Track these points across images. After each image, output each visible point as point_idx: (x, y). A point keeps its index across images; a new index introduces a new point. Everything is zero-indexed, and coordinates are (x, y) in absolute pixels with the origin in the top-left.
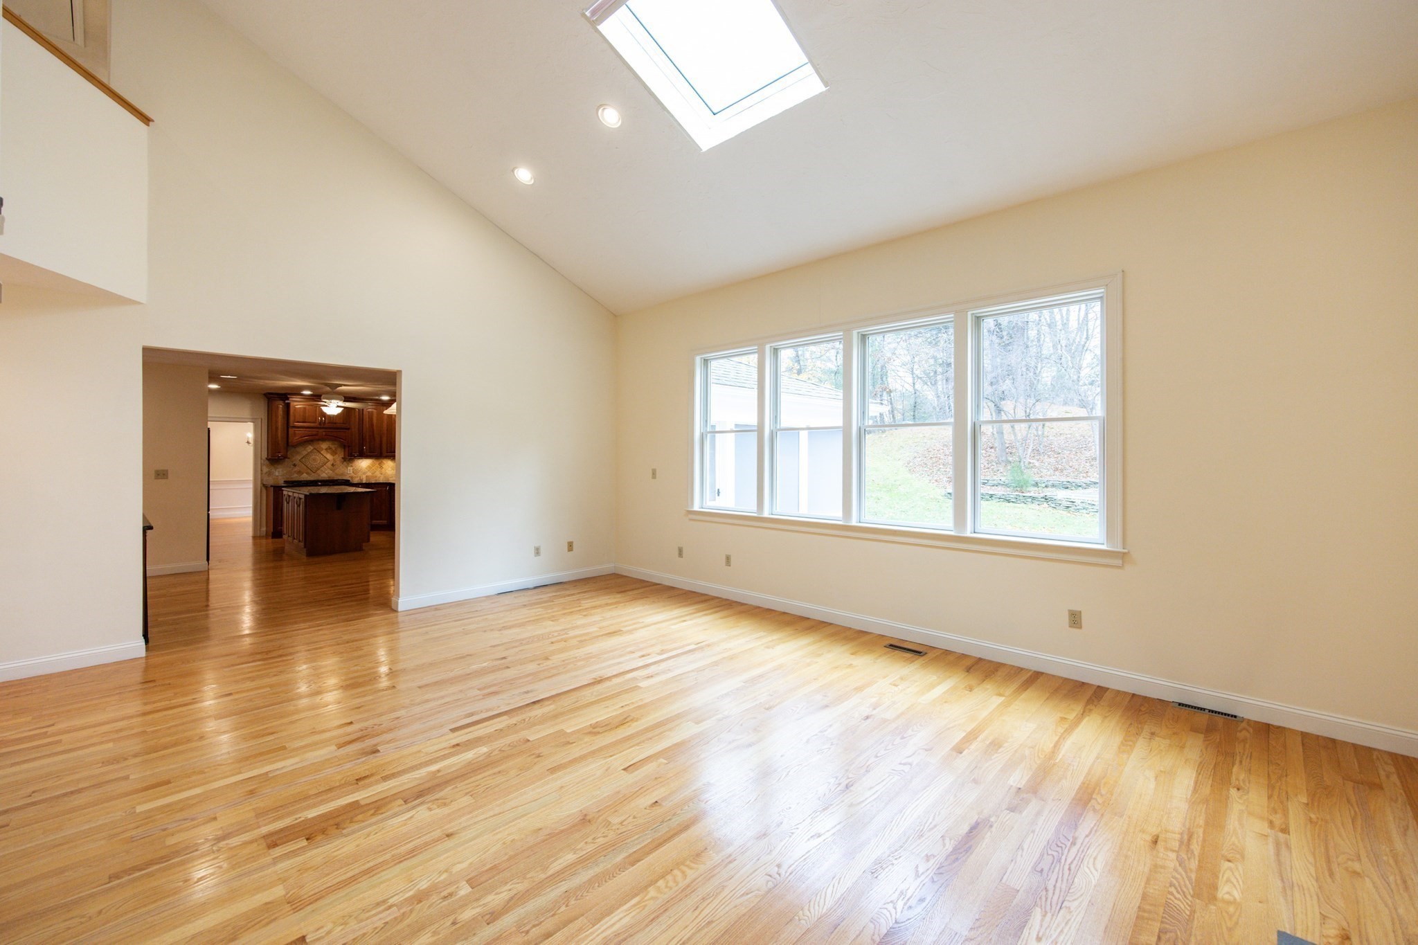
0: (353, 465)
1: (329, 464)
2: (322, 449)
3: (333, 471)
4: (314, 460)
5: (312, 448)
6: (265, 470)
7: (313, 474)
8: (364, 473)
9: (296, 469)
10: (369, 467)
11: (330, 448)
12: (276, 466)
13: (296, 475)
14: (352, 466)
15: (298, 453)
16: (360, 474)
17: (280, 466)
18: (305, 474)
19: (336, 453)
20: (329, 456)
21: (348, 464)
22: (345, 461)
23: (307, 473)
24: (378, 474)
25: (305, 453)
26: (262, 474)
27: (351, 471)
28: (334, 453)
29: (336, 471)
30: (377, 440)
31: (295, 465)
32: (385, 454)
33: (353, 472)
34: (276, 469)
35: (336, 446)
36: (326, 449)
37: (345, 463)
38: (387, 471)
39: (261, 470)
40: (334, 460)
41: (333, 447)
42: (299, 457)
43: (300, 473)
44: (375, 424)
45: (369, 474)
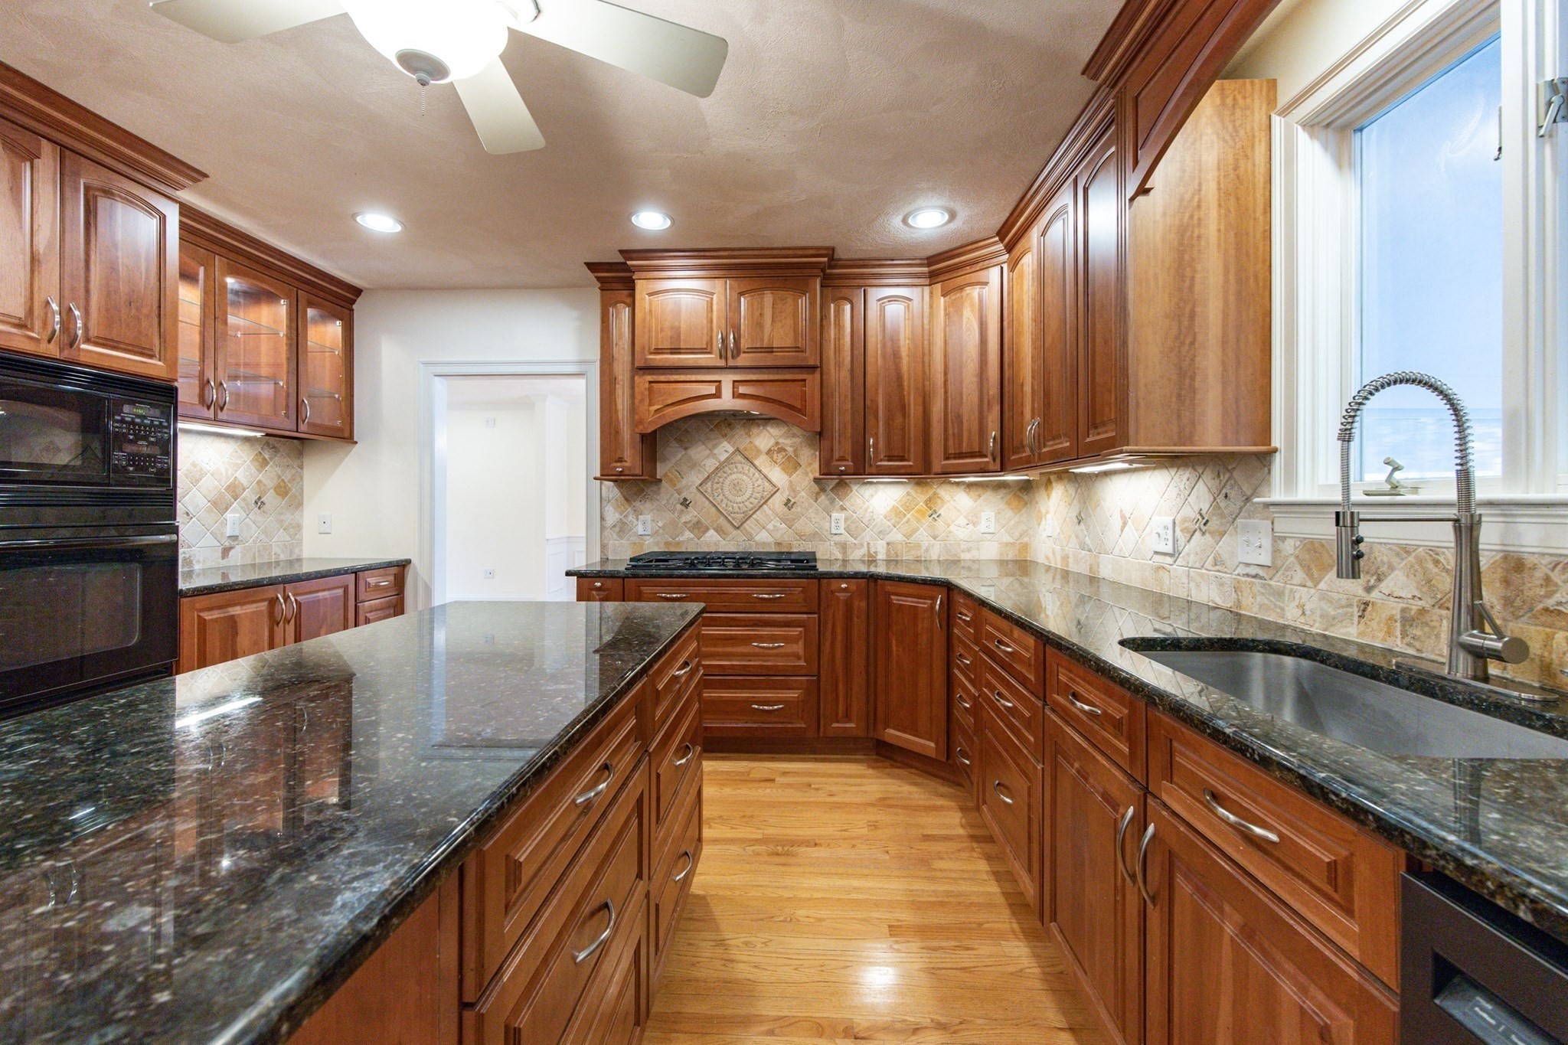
0: (847, 504)
1: (778, 501)
2: (758, 452)
3: (789, 523)
4: (737, 487)
5: (731, 449)
6: (612, 516)
7: (735, 532)
8: (881, 533)
9: (691, 515)
10: (897, 514)
11: (782, 450)
12: (637, 504)
13: (688, 535)
14: (843, 509)
15: (694, 465)
16: (867, 536)
17: (648, 505)
18: (712, 532)
19: (797, 465)
20: (777, 475)
21: (832, 501)
22: (823, 490)
23: (719, 530)
24: (922, 536)
25: (710, 465)
26: (603, 528)
27: (842, 525)
28: (792, 465)
29: (797, 525)
30: (914, 410)
31: (685, 503)
32: (938, 463)
33: (847, 530)
34: (638, 513)
35: (798, 440)
36: (769, 452)
37: (823, 497)
38: (952, 528)
39: (602, 518)
40: (792, 487)
41: (787, 443)
42: (694, 479)
43: (699, 527)
44: (904, 352)
45: (896, 536)
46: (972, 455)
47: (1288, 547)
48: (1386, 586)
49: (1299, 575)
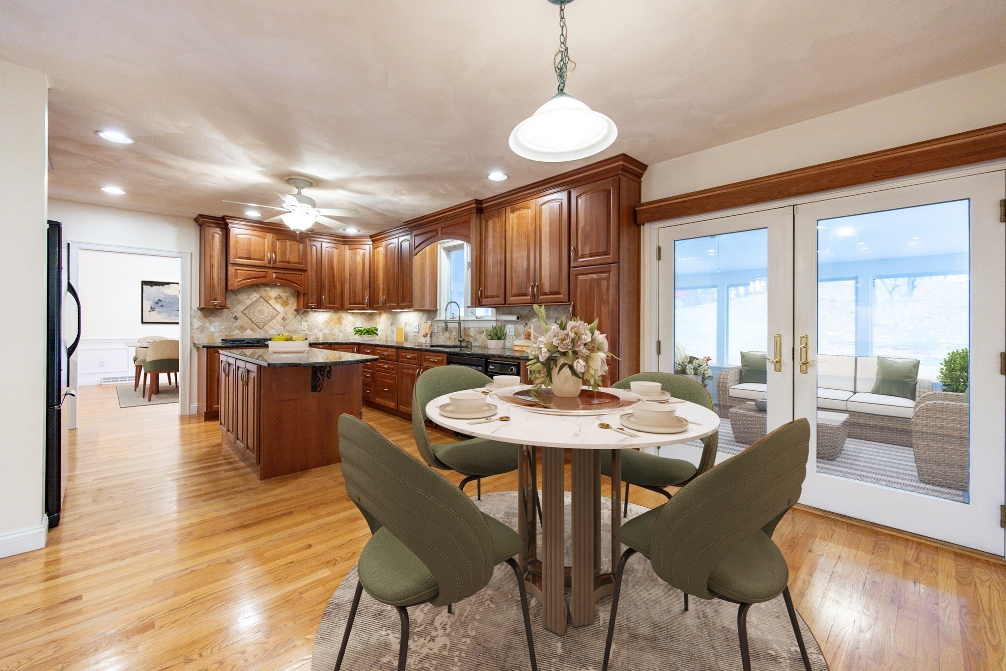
0: (308, 319)
1: (279, 318)
2: (271, 298)
3: (284, 326)
4: (261, 312)
5: (258, 296)
6: (197, 323)
7: (260, 330)
8: (321, 330)
9: (239, 323)
10: (327, 323)
11: (281, 298)
12: (211, 318)
13: (237, 331)
14: (306, 321)
15: (240, 302)
16: (315, 331)
17: (216, 319)
18: (249, 330)
19: (287, 304)
20: (279, 307)
21: (302, 318)
22: (298, 314)
23: (252, 329)
24: (336, 331)
25: (248, 302)
26: (192, 329)
27: (306, 327)
28: (285, 304)
29: (287, 327)
30: (338, 287)
31: (236, 318)
32: (347, 305)
33: (308, 329)
34: (211, 322)
35: (288, 294)
36: (275, 298)
37: (298, 316)
38: (347, 328)
39: (191, 325)
40: (285, 312)
41: (284, 295)
42: (241, 308)
43: (242, 328)
44: (335, 267)
45: (327, 331)
46: (360, 304)
47: (440, 329)
48: (452, 334)
49: (441, 334)
